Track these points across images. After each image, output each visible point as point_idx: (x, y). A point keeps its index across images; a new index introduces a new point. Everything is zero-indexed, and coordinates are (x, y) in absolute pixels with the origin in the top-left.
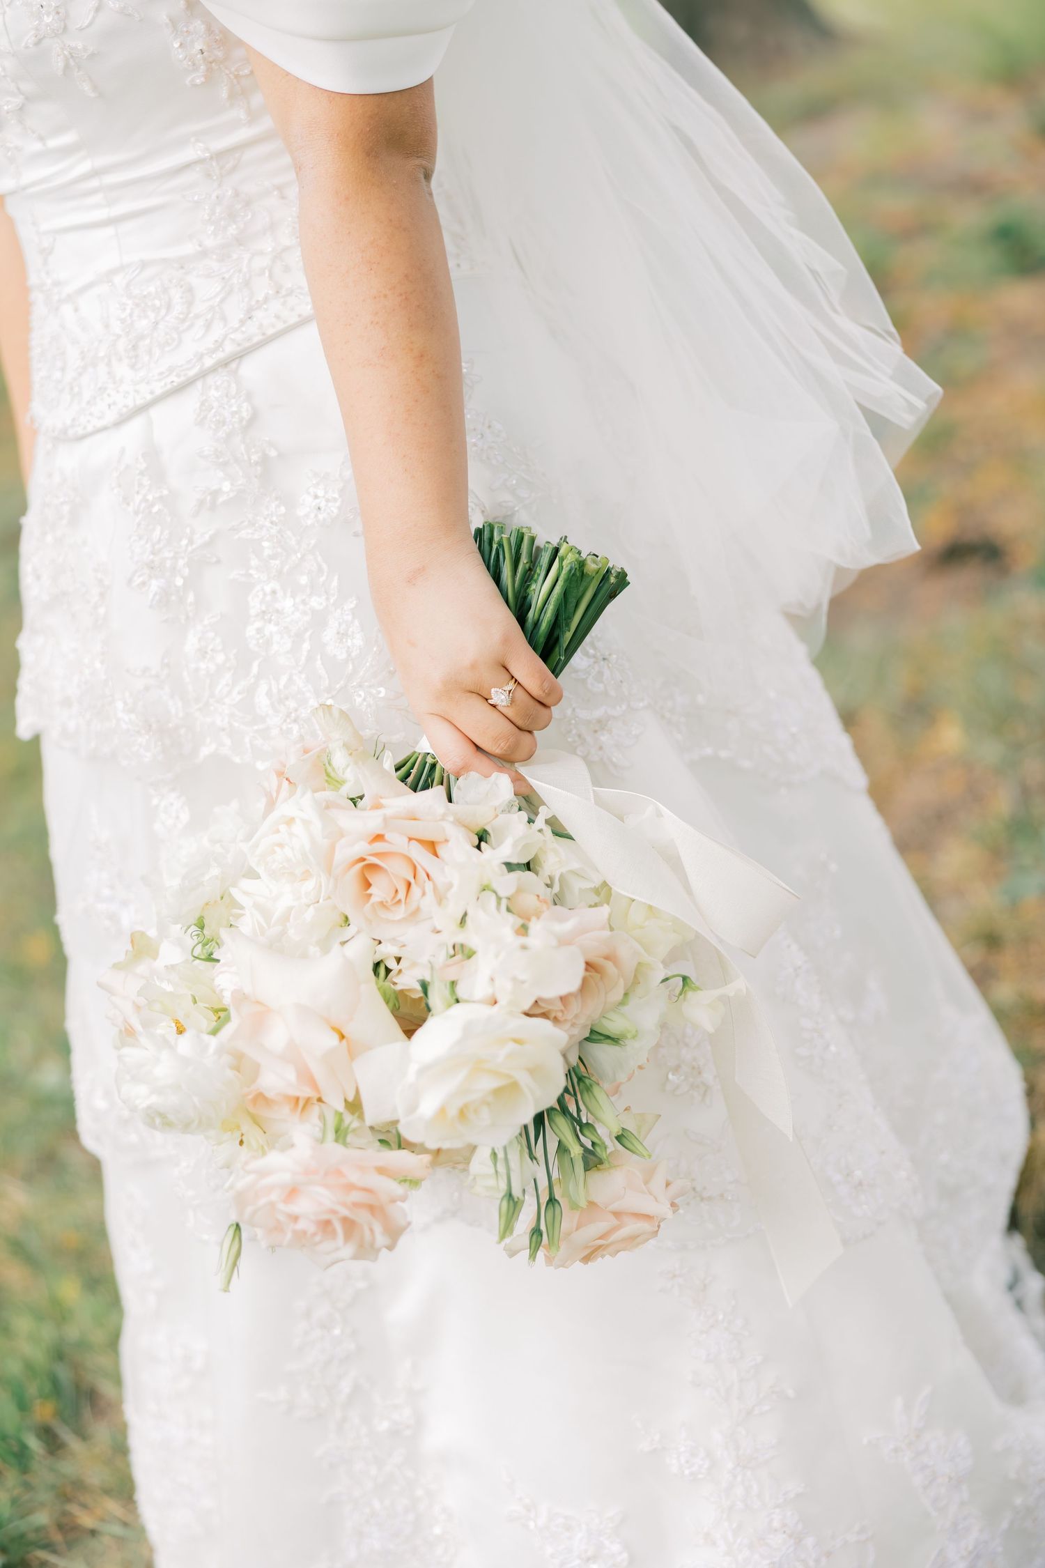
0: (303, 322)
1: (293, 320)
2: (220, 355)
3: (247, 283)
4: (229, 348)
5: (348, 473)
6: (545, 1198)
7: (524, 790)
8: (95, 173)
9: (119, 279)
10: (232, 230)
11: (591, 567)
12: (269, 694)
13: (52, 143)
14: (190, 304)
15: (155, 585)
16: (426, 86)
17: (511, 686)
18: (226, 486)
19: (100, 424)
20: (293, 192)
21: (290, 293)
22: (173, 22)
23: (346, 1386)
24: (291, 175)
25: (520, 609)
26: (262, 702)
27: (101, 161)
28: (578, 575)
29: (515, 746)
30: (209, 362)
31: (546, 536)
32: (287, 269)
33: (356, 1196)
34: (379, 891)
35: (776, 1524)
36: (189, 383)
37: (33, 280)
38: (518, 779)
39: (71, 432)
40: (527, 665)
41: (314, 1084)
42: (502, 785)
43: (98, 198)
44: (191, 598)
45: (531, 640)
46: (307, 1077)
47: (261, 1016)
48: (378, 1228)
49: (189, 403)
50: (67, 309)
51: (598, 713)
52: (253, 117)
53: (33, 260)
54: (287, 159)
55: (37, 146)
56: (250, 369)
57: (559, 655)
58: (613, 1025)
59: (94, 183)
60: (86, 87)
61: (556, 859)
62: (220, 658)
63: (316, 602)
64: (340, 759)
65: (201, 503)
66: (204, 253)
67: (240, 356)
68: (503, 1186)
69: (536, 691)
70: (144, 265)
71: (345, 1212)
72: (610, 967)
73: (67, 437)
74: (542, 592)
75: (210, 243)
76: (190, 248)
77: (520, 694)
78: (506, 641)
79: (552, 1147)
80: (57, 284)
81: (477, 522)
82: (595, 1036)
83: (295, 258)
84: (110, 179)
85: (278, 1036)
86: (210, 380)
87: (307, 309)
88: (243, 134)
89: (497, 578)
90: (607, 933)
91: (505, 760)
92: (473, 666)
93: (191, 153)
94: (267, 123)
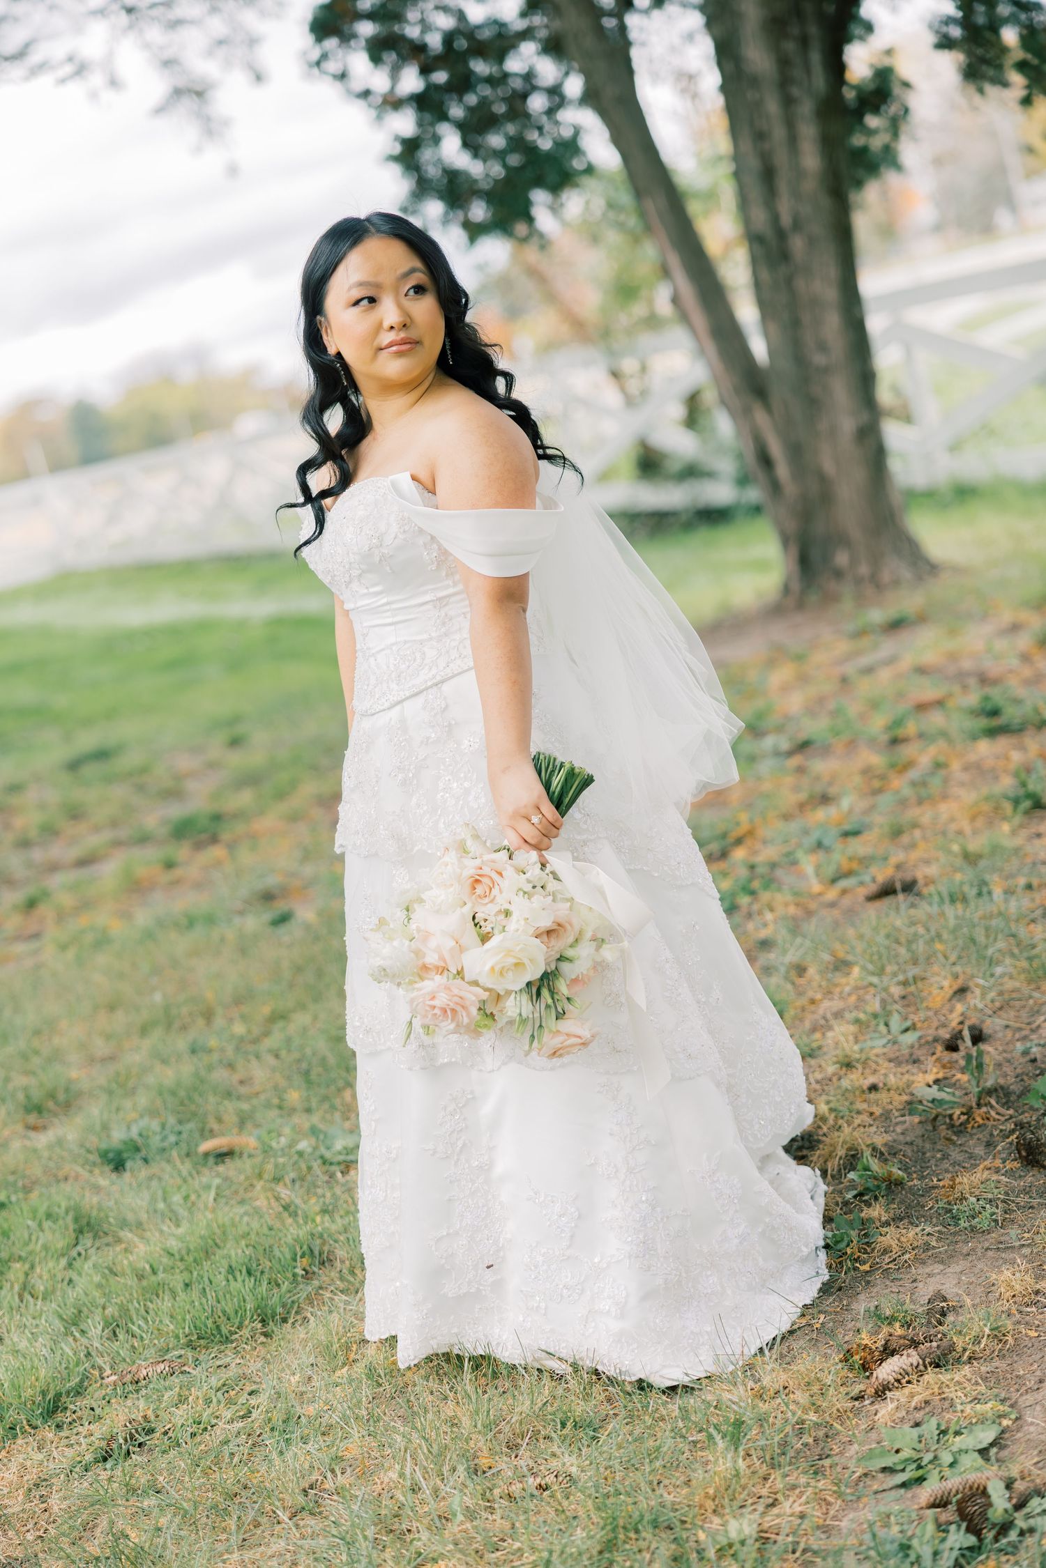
0: (471, 669)
1: (466, 668)
2: (435, 681)
3: (448, 652)
4: (438, 678)
5: (483, 732)
6: (537, 1025)
7: (543, 861)
8: (388, 603)
9: (394, 648)
10: (443, 630)
11: (577, 771)
12: (444, 823)
13: (372, 590)
14: (423, 659)
15: (400, 776)
16: (525, 576)
17: (540, 816)
18: (433, 735)
19: (382, 708)
20: (469, 616)
21: (465, 657)
22: (425, 545)
23: (460, 1144)
24: (468, 609)
25: (547, 786)
26: (441, 825)
27: (391, 599)
28: (572, 774)
29: (541, 842)
30: (429, 684)
31: (560, 759)
32: (465, 647)
33: (456, 999)
34: (479, 890)
35: (644, 1198)
36: (421, 692)
37: (358, 647)
38: (541, 856)
39: (369, 712)
40: (549, 810)
41: (445, 961)
42: (534, 855)
43: (388, 614)
44: (415, 782)
45: (551, 800)
46: (442, 958)
47: (427, 936)
48: (464, 1014)
49: (420, 700)
50: (372, 660)
51: (585, 837)
52: (455, 584)
53: (359, 638)
54: (467, 602)
55: (366, 591)
56: (446, 687)
57: (563, 807)
58: (570, 953)
59: (388, 607)
60: (388, 568)
61: (552, 885)
62: (425, 808)
63: (466, 784)
64: (469, 843)
65: (422, 742)
66: (431, 639)
67: (442, 682)
68: (518, 1011)
69: (550, 819)
70: (406, 642)
71: (452, 1005)
72: (568, 927)
73: (366, 715)
74: (557, 781)
75: (434, 634)
76: (425, 636)
77: (544, 819)
78: (539, 797)
79: (543, 1006)
80: (369, 649)
81: (533, 752)
82: (561, 959)
83: (468, 643)
84: (394, 606)
85: (433, 943)
86: (430, 691)
87: (472, 664)
88: (451, 591)
89: (540, 774)
90: (567, 912)
91: (538, 847)
92: (525, 806)
93: (428, 598)
94: (460, 587)
